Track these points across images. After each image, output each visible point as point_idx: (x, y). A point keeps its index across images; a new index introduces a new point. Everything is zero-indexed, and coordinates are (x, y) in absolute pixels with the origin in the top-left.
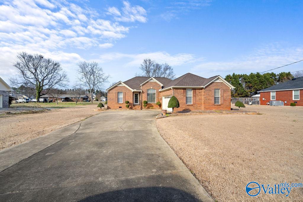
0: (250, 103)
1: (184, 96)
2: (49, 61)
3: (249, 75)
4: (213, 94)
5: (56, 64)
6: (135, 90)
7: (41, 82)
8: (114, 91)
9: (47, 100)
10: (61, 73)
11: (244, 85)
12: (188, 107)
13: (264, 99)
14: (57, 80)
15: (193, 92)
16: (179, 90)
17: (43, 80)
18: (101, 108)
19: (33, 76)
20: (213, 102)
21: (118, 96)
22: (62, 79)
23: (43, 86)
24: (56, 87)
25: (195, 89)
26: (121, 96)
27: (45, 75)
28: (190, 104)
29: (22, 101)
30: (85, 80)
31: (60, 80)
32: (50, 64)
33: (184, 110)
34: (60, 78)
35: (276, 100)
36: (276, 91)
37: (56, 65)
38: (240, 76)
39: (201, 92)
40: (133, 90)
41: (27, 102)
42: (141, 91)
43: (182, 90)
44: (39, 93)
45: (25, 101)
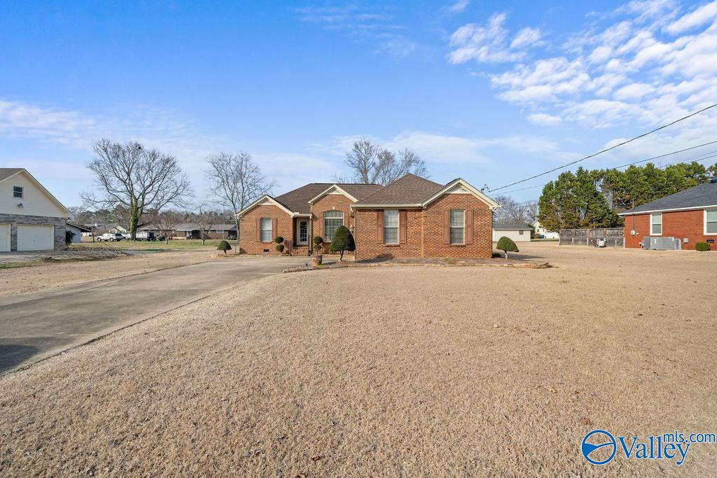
0: (601, 243)
1: (379, 226)
2: (154, 155)
3: (624, 172)
4: (447, 222)
5: (168, 161)
6: (297, 214)
7: (139, 198)
8: (253, 216)
9: (155, 235)
10: (178, 178)
11: (609, 198)
12: (387, 251)
13: (633, 232)
14: (170, 195)
15: (400, 217)
16: (367, 213)
17: (143, 194)
18: (225, 251)
19: (124, 187)
20: (446, 238)
21: (261, 226)
22: (179, 192)
23: (143, 205)
24: (169, 207)
25: (405, 210)
26: (268, 227)
27: (147, 184)
28: (393, 244)
29: (108, 238)
30: (222, 192)
31: (176, 193)
32: (157, 160)
33: (379, 257)
34: (176, 189)
35: (663, 235)
36: (663, 213)
37: (168, 163)
38: (597, 175)
39: (420, 217)
40: (292, 214)
41: (118, 240)
42: (311, 216)
43: (375, 214)
44: (136, 221)
45: (114, 237)
